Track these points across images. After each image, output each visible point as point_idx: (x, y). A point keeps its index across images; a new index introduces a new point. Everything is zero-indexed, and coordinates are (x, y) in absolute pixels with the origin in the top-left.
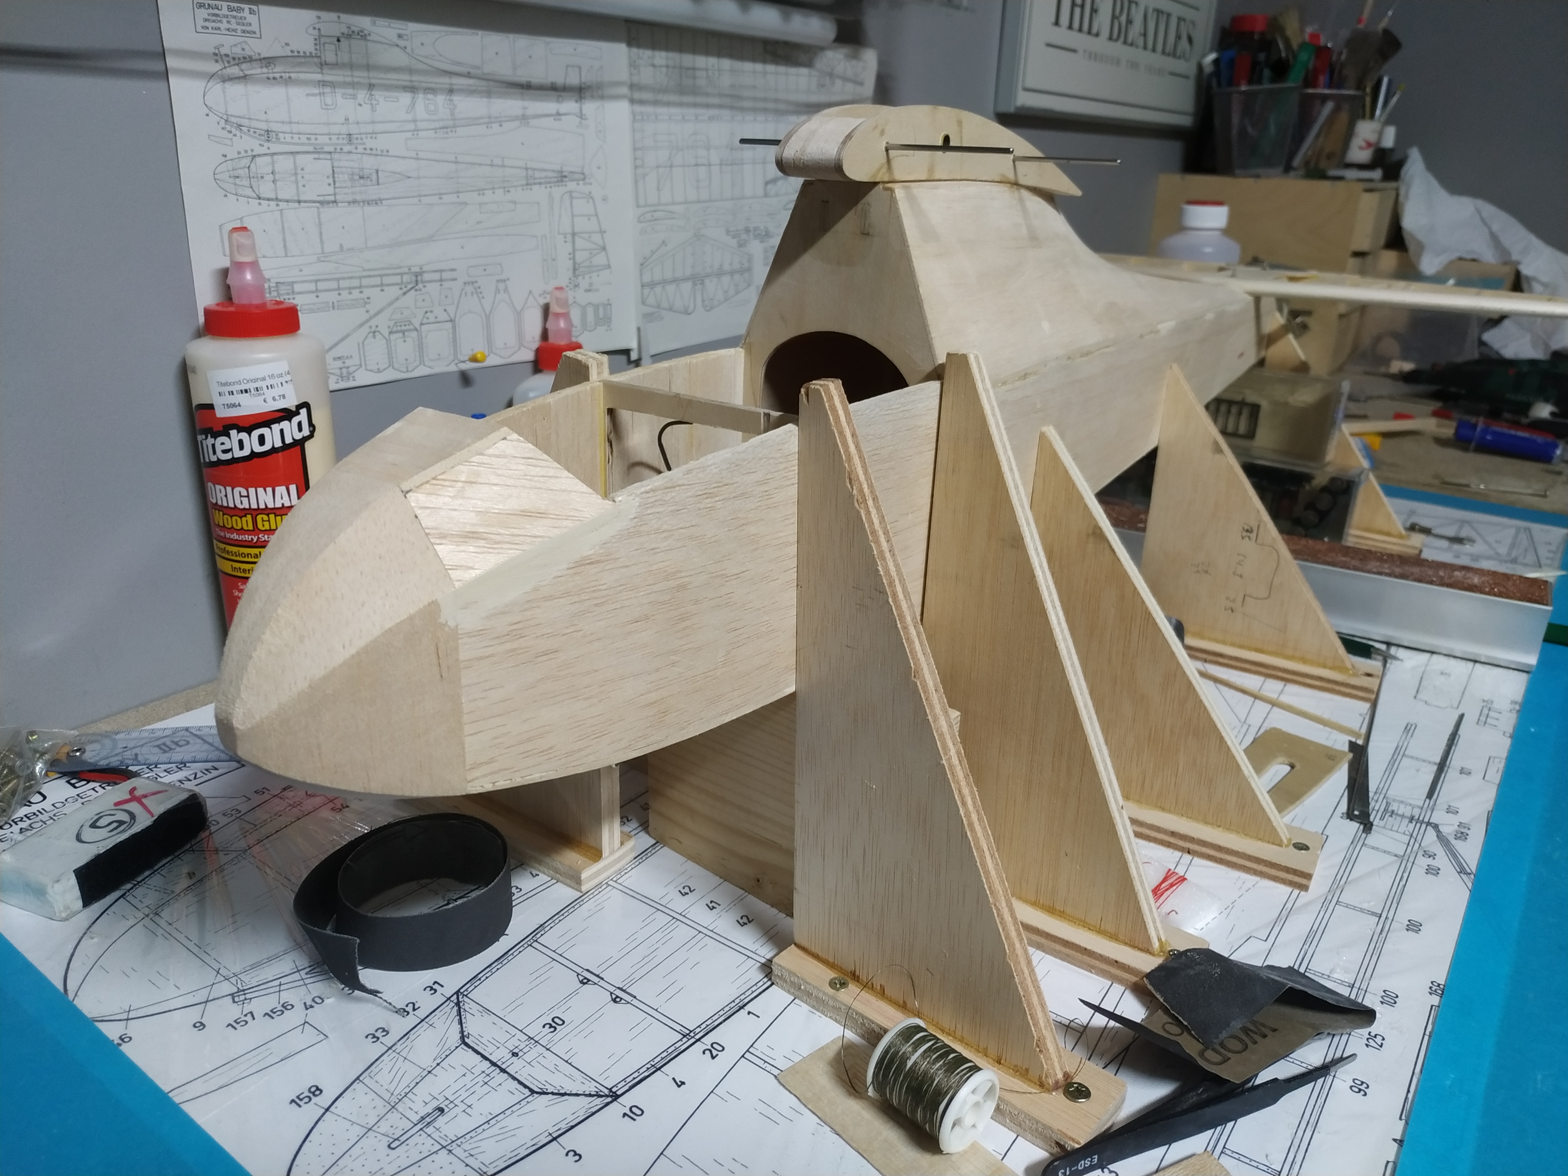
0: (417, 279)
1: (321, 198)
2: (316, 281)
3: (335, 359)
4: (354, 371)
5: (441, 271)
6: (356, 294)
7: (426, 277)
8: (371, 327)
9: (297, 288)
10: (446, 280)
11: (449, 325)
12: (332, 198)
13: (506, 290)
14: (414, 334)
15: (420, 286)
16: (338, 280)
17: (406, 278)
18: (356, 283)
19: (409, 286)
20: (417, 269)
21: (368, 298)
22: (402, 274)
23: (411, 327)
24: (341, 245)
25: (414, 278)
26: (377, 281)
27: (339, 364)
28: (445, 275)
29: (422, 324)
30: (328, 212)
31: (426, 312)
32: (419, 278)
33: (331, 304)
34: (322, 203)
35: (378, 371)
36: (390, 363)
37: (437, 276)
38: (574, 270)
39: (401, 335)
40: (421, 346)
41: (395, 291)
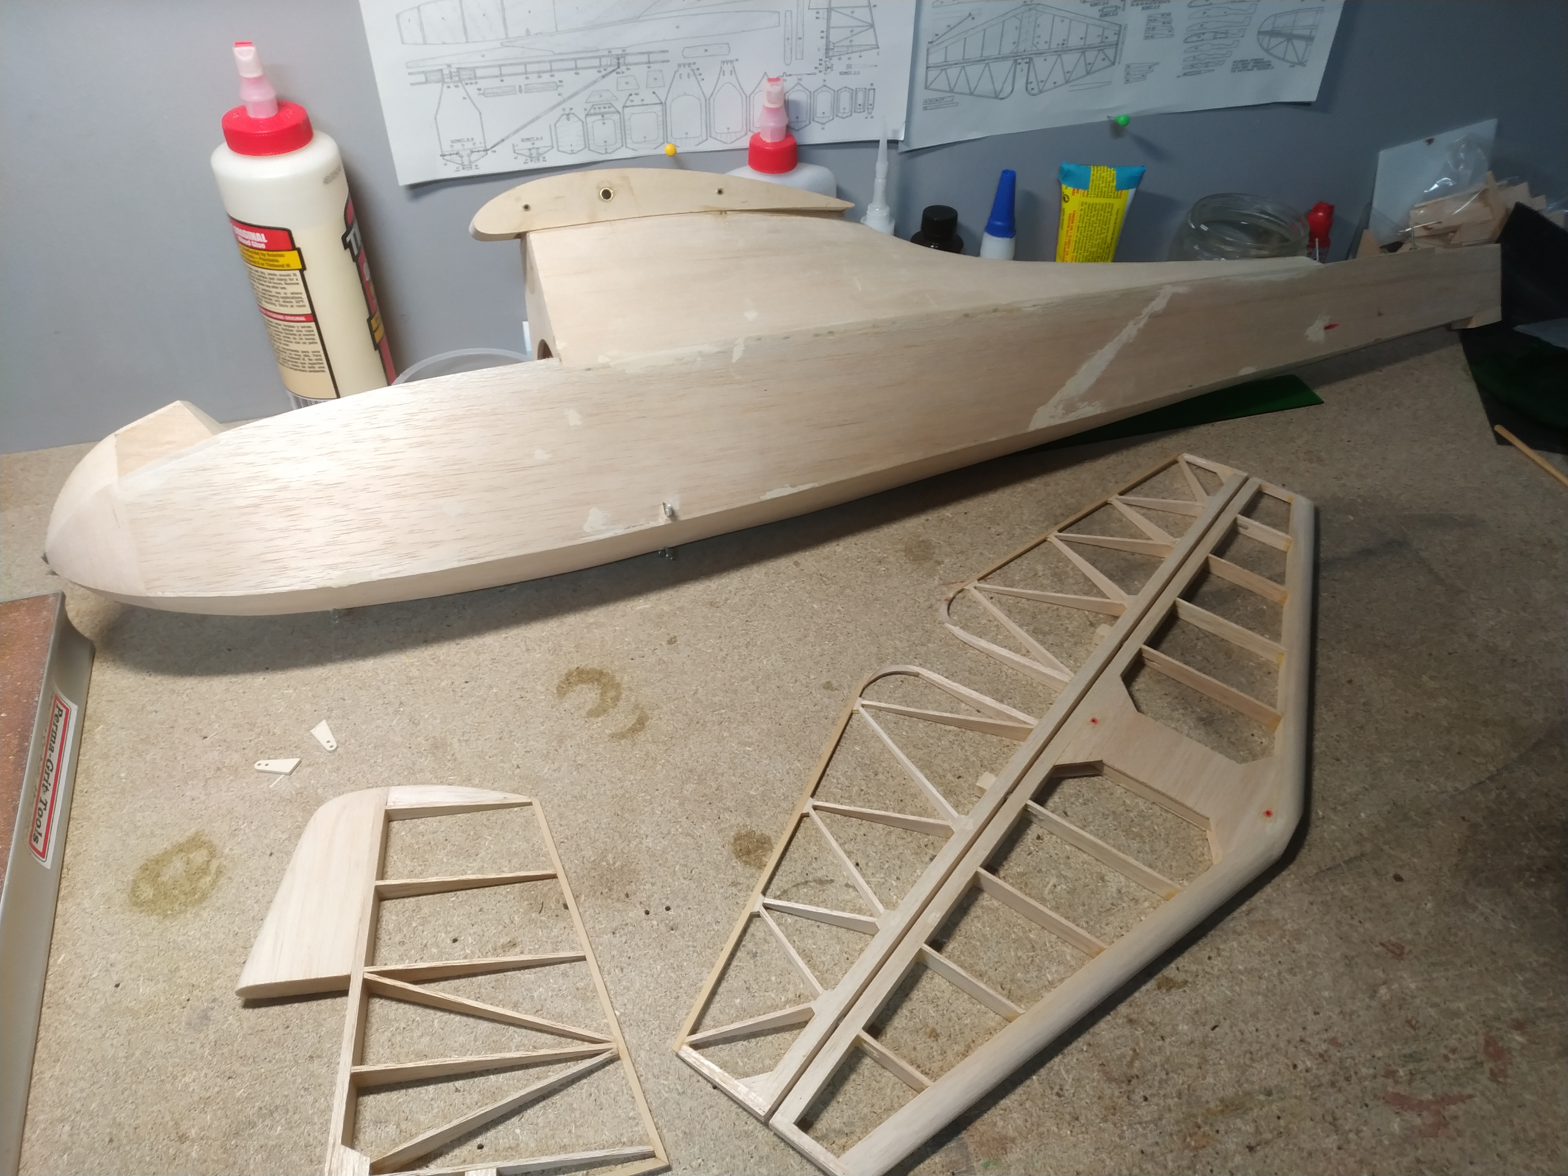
0: (619, 62)
2: (500, 66)
3: (523, 140)
4: (545, 152)
5: (649, 53)
6: (546, 77)
7: (629, 59)
8: (564, 110)
9: (479, 73)
10: (654, 62)
11: (659, 108)
13: (733, 72)
14: (616, 117)
15: (623, 68)
16: (525, 64)
17: (605, 61)
18: (547, 67)
19: (609, 69)
20: (620, 52)
21: (561, 81)
22: (600, 57)
23: (612, 109)
24: (528, 31)
25: (615, 61)
26: (572, 64)
27: (528, 145)
28: (653, 58)
29: (624, 107)
31: (631, 95)
32: (621, 61)
33: (517, 88)
35: (572, 152)
36: (587, 146)
37: (644, 58)
38: (827, 49)
39: (600, 117)
40: (623, 129)
41: (593, 74)
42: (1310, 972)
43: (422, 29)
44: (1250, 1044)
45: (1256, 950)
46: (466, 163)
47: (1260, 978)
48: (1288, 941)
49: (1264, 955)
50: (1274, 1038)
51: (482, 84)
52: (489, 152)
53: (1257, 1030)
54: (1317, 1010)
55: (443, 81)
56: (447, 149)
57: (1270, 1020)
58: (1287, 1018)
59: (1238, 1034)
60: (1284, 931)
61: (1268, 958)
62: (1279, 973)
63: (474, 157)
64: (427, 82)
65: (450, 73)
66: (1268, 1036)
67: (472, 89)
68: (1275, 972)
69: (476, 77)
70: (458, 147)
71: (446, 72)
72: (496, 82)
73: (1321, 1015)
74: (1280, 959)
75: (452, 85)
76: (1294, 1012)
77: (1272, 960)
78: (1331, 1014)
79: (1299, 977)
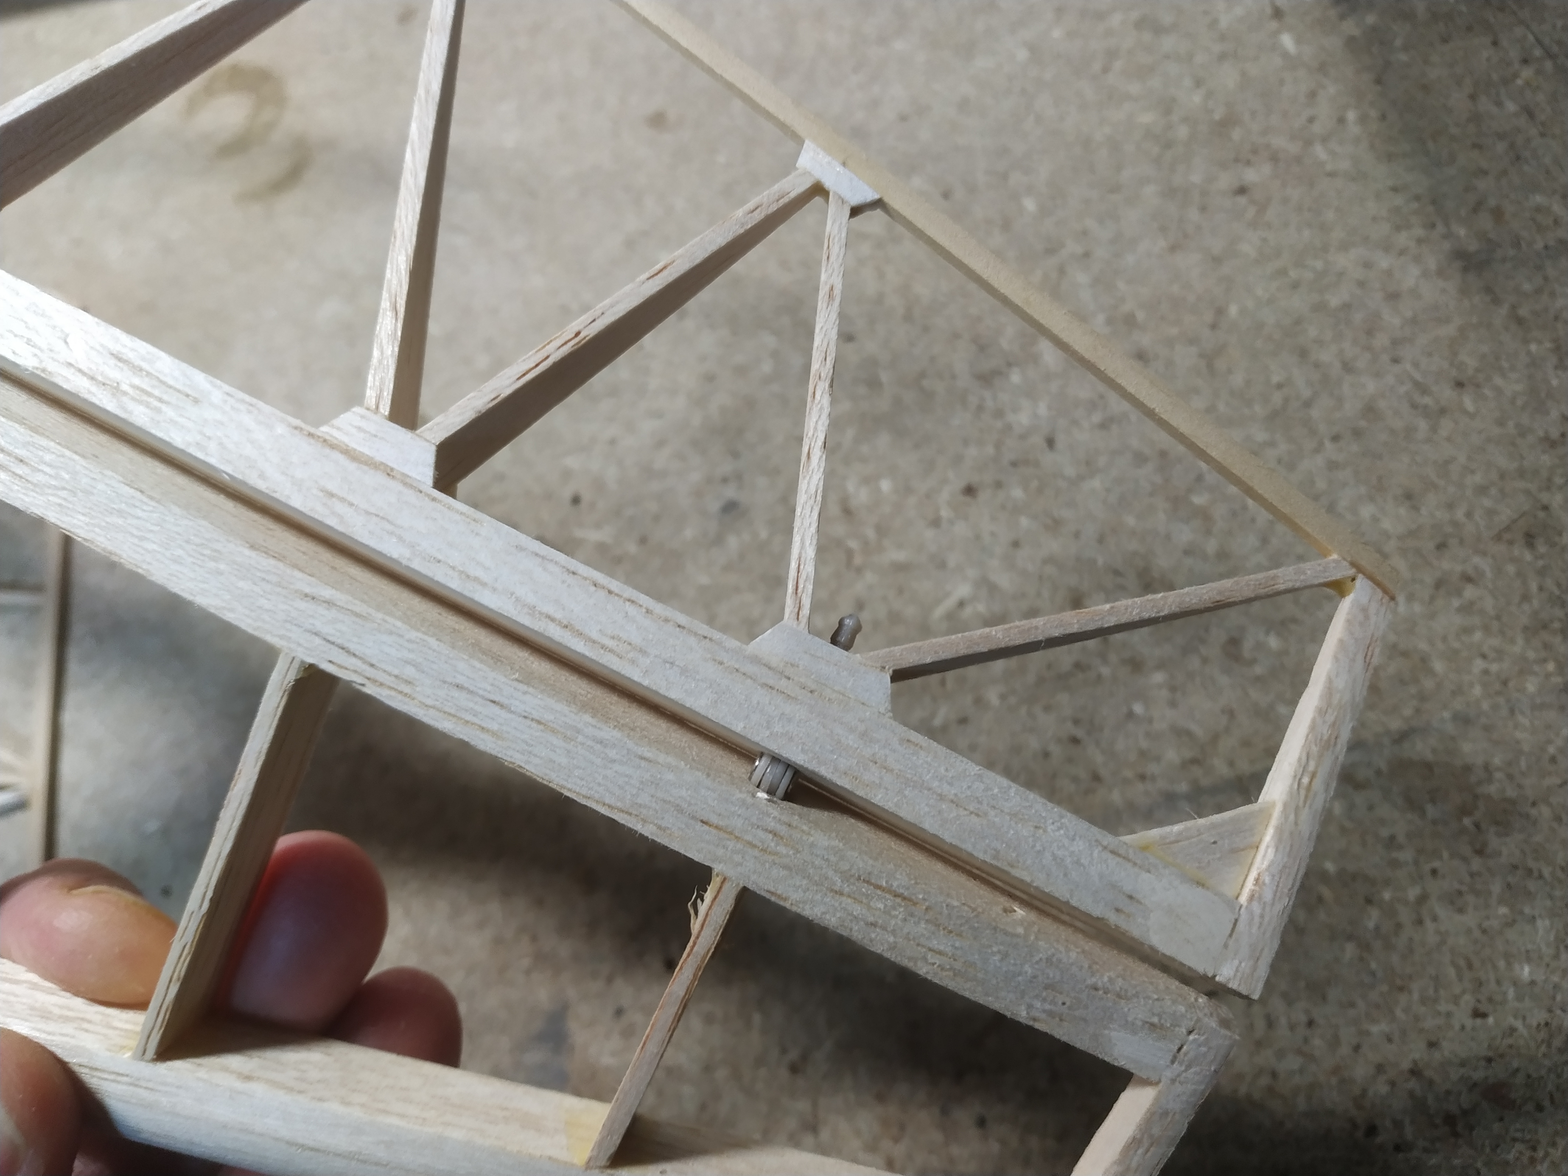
42: (1503, 910)
44: (1281, 1054)
45: (1385, 833)
47: (1369, 901)
48: (1477, 826)
49: (1400, 847)
50: (1345, 1050)
53: (1310, 1023)
54: (1483, 1008)
57: (1352, 1005)
58: (1399, 1013)
59: (1260, 1025)
60: (1476, 797)
61: (1406, 855)
62: (1423, 898)
66: (1335, 1043)
68: (1413, 893)
73: (1491, 1020)
74: (1436, 864)
76: (1423, 1001)
77: (1416, 863)
78: (1519, 1024)
79: (1470, 919)
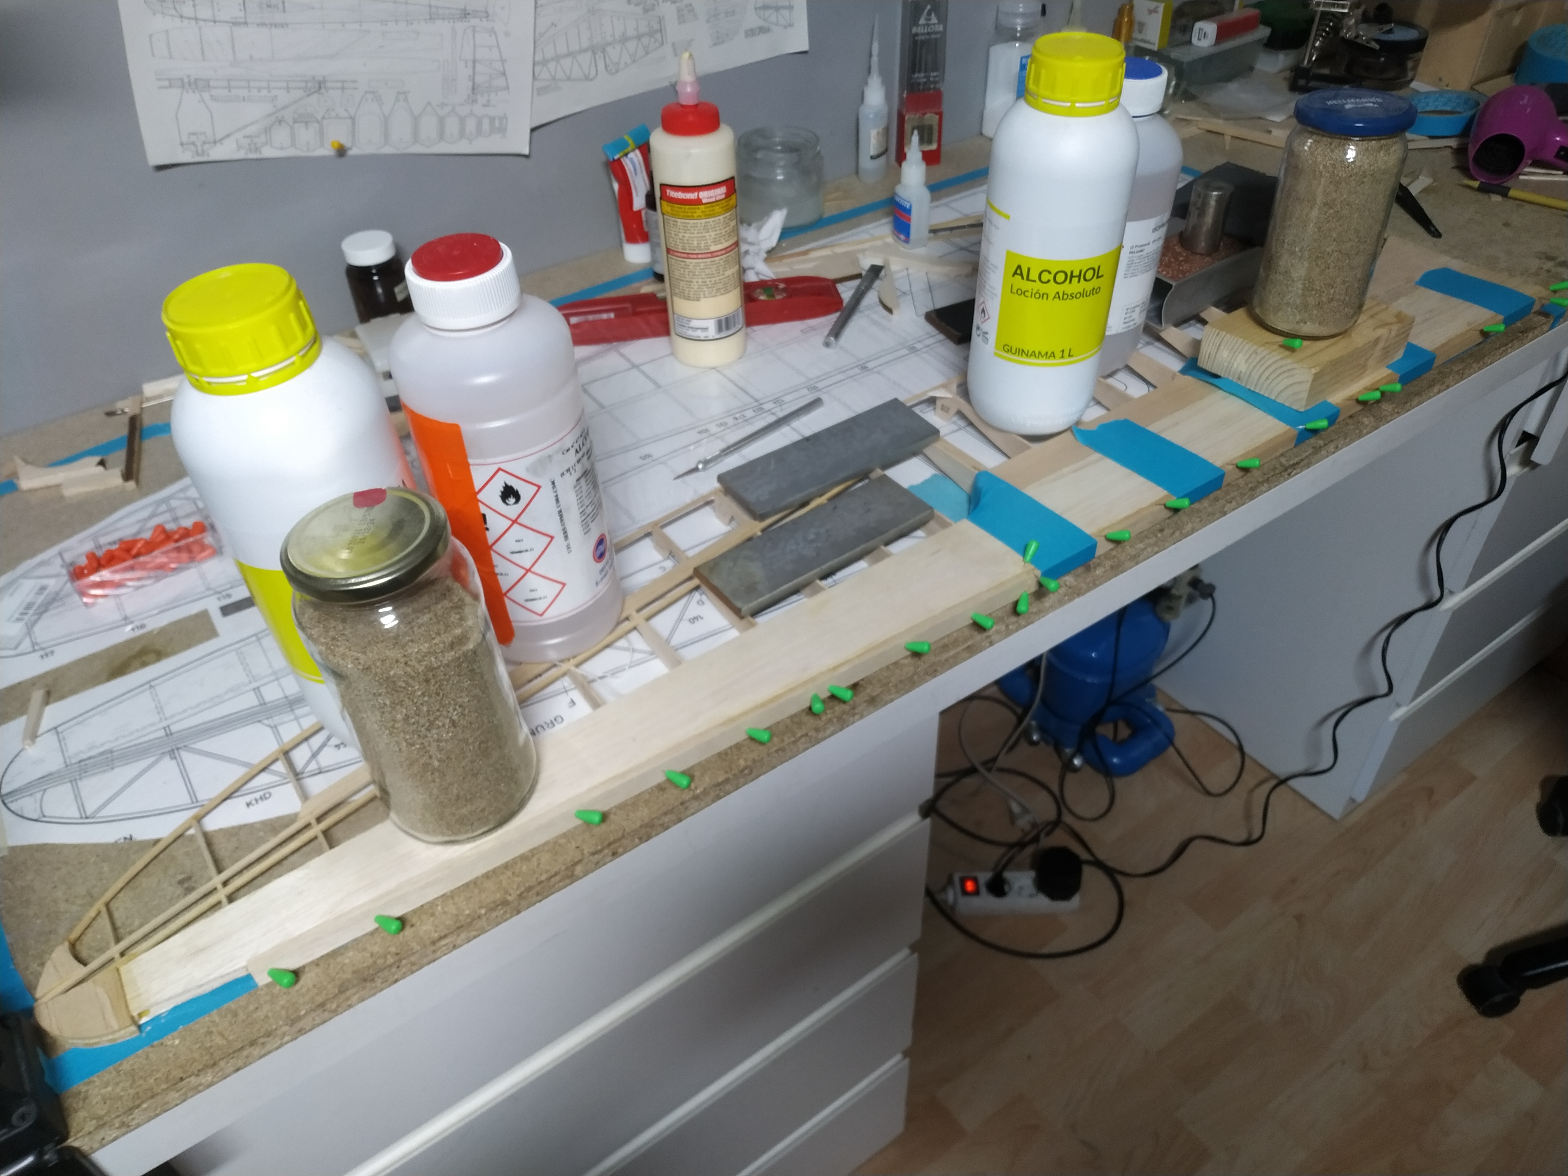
0: (320, 85)
1: (234, 20)
2: (229, 81)
3: (244, 137)
4: (261, 147)
5: (343, 81)
6: (264, 92)
7: (329, 85)
8: (277, 118)
9: (212, 83)
10: (347, 88)
11: (350, 121)
12: (243, 20)
13: (406, 100)
14: (317, 125)
15: (323, 90)
16: (248, 81)
17: (309, 85)
18: (265, 84)
19: (313, 90)
20: (321, 79)
21: (276, 96)
22: (306, 82)
23: (314, 120)
24: (251, 57)
25: (317, 86)
26: (284, 85)
27: (248, 140)
28: (346, 85)
29: (323, 118)
30: (239, 31)
31: (328, 110)
32: (322, 85)
33: (242, 98)
34: (234, 24)
35: (282, 148)
36: (293, 144)
37: (340, 85)
38: (473, 89)
39: (303, 124)
40: (321, 133)
41: (300, 93)
43: (169, 48)
46: (200, 150)
51: (214, 92)
52: (218, 144)
55: (183, 87)
56: (185, 139)
63: (206, 147)
64: (170, 86)
65: (189, 81)
67: (206, 96)
69: (209, 86)
70: (193, 138)
71: (186, 80)
72: (226, 92)
75: (190, 91)
